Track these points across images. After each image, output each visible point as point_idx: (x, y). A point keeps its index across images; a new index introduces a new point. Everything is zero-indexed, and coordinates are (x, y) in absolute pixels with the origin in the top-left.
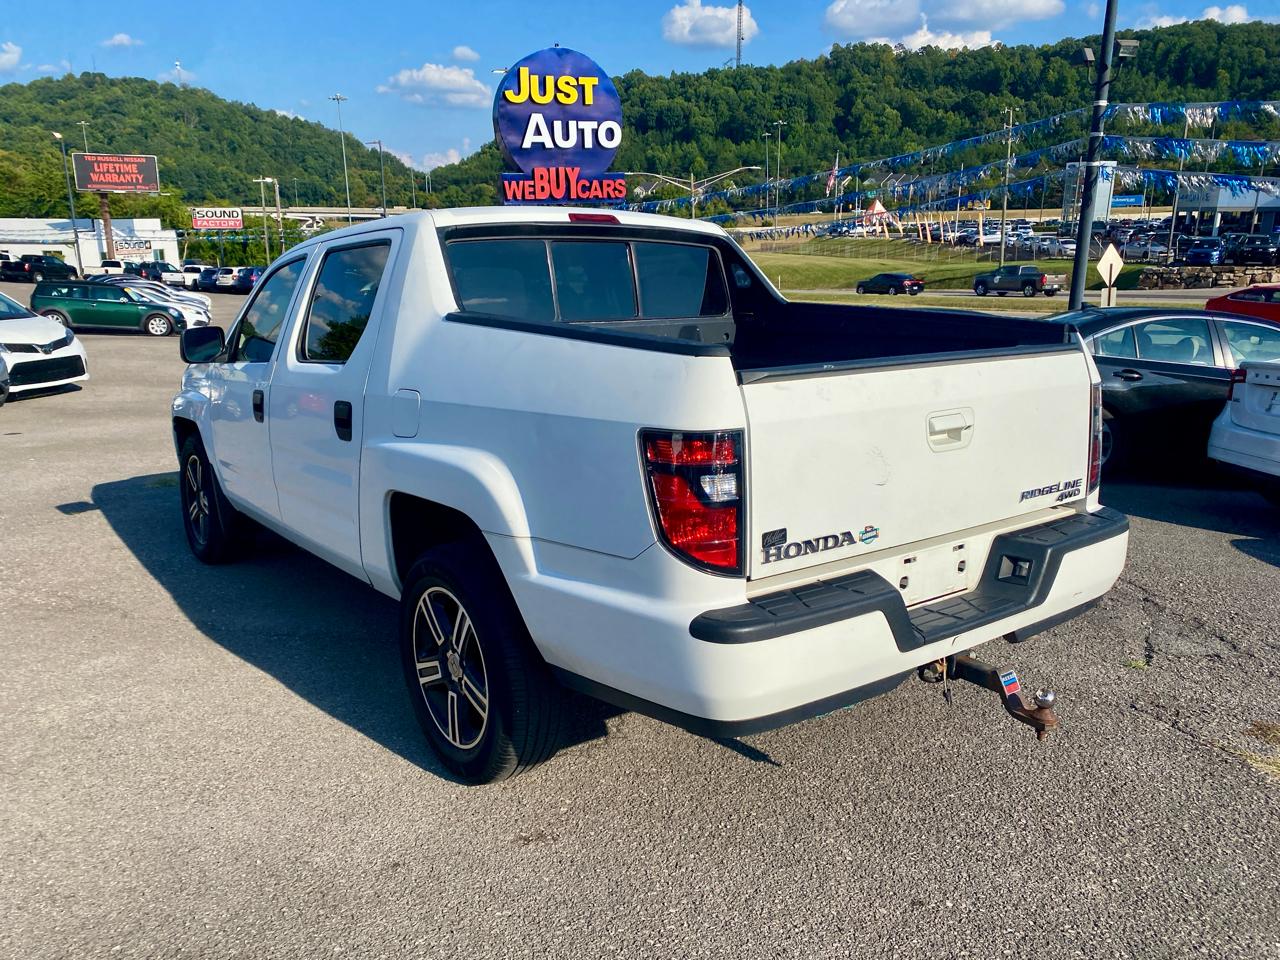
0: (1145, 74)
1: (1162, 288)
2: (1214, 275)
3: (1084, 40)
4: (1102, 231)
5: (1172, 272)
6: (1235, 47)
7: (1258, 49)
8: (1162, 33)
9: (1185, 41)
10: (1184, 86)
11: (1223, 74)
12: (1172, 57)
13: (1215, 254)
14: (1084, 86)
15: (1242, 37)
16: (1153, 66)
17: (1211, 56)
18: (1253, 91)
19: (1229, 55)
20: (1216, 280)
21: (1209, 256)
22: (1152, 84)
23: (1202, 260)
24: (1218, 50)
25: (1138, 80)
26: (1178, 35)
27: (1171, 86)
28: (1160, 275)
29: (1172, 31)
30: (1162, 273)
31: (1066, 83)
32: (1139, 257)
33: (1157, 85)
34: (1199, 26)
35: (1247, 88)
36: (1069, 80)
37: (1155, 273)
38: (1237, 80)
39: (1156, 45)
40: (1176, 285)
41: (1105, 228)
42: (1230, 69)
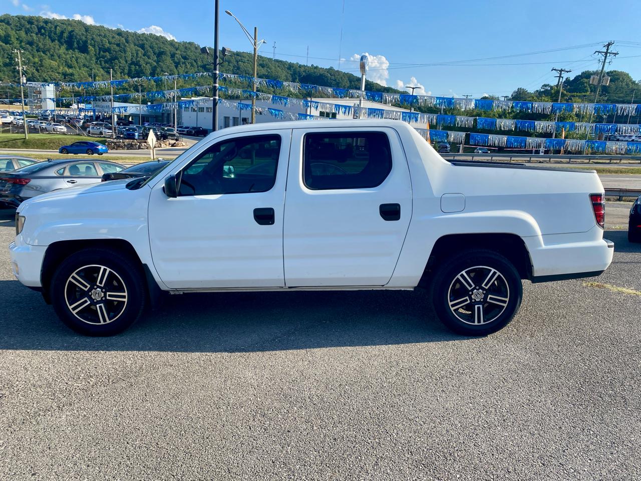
0: (53, 41)
1: (117, 149)
2: (138, 144)
3: (16, 17)
4: (64, 120)
5: (120, 142)
6: (94, 36)
7: (104, 39)
8: (58, 22)
9: (70, 29)
10: (74, 50)
11: (91, 48)
12: (65, 35)
13: (136, 134)
14: (21, 42)
15: (97, 32)
16: (57, 38)
17: (84, 38)
18: (106, 59)
19: (92, 39)
20: (139, 146)
21: (134, 135)
22: (57, 47)
23: (131, 136)
24: (87, 36)
25: (50, 44)
26: (66, 24)
27: (67, 49)
28: (115, 143)
29: (63, 22)
30: (116, 143)
31: (10, 38)
32: (98, 135)
33: (60, 48)
34: (75, 22)
35: (103, 57)
36: (12, 37)
37: (112, 142)
38: (98, 52)
39: (56, 27)
40: (123, 148)
41: (65, 118)
42: (94, 46)
